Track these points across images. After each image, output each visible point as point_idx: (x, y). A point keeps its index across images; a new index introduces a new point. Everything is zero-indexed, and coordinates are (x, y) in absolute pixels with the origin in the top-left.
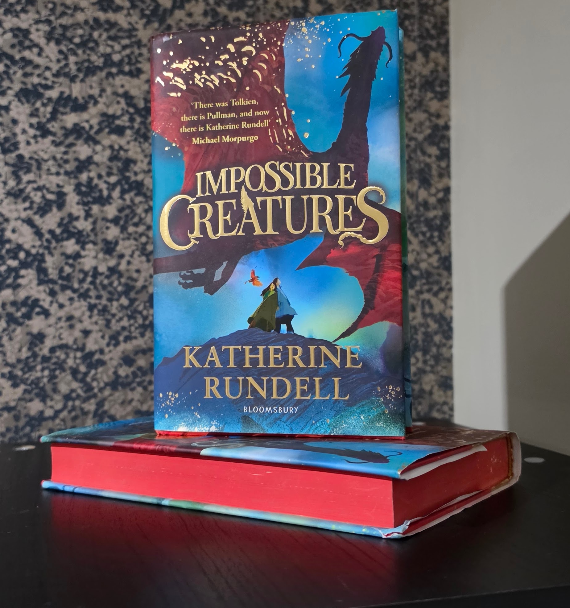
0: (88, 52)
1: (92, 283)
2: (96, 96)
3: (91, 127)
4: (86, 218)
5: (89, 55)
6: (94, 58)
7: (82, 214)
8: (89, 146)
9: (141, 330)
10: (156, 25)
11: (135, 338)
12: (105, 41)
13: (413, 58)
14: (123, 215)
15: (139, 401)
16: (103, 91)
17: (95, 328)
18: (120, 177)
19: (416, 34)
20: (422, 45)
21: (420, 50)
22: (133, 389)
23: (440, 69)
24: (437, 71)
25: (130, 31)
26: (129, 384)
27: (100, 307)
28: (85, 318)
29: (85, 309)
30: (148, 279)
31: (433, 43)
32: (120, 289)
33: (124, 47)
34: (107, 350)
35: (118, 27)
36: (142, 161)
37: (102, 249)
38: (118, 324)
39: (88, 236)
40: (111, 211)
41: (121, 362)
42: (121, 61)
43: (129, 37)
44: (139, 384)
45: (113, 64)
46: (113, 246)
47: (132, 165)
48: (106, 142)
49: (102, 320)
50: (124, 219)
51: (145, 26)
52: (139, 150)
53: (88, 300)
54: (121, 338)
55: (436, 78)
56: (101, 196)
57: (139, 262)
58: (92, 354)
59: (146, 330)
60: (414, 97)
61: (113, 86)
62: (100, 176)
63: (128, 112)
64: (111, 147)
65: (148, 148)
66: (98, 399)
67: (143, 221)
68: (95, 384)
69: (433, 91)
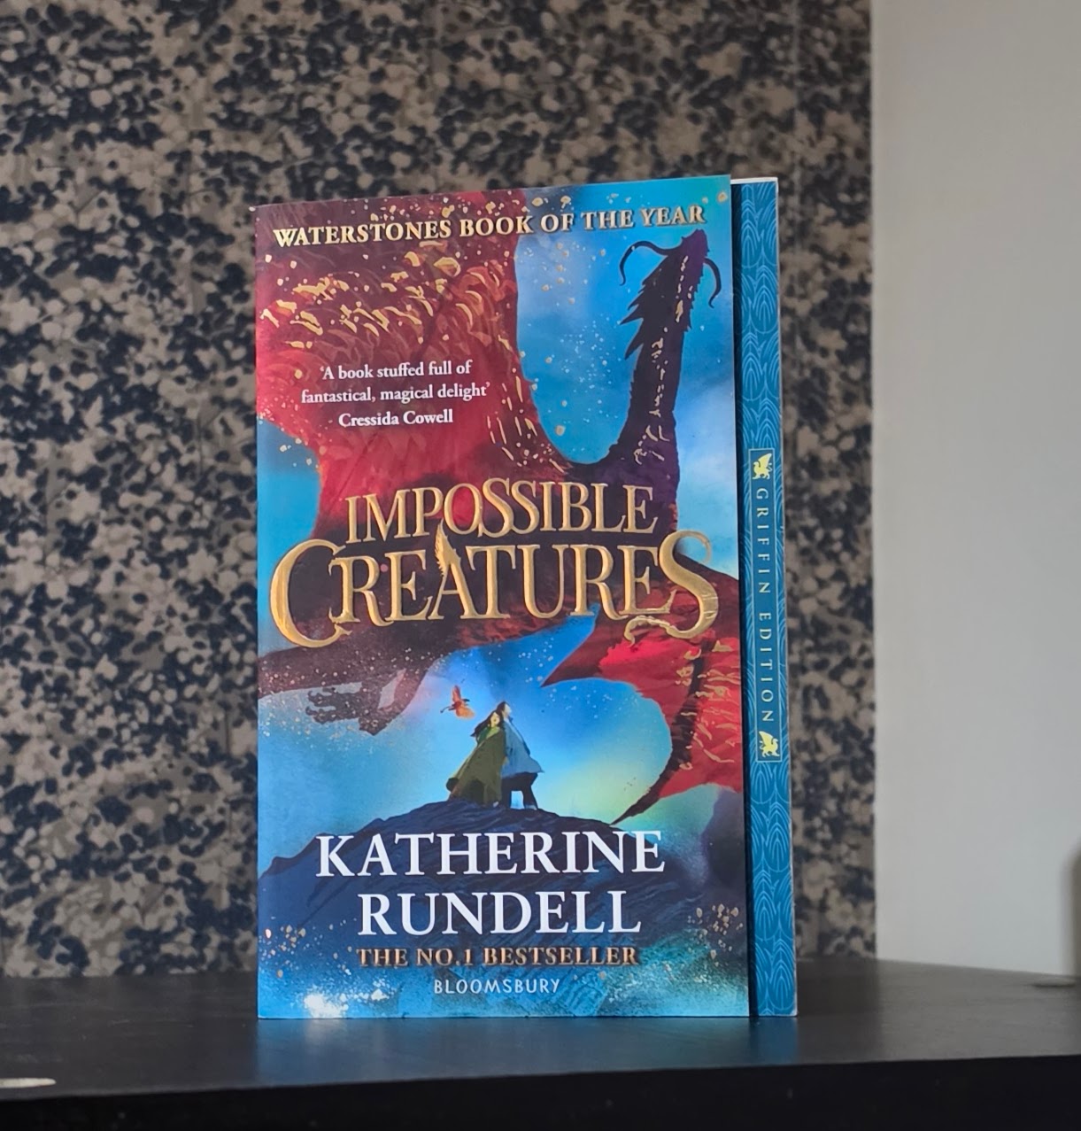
0: (34, 83)
1: (32, 623)
2: (51, 186)
3: (38, 258)
4: (21, 472)
5: (36, 90)
6: (47, 97)
7: (13, 459)
8: (32, 301)
9: (147, 738)
10: (194, 27)
11: (132, 756)
12: (75, 59)
13: (787, 124)
14: (107, 465)
15: (136, 905)
16: (67, 174)
17: (36, 729)
18: (104, 376)
19: (794, 69)
20: (807, 96)
21: (803, 106)
22: (124, 878)
23: (849, 151)
24: (842, 157)
25: (131, 37)
26: (115, 865)
27: (50, 681)
28: (15, 704)
29: (14, 683)
30: (165, 617)
31: (834, 93)
32: (97, 638)
33: (120, 76)
34: (63, 782)
35: (106, 28)
36: (155, 341)
37: (57, 545)
38: (90, 722)
39: (26, 511)
40: (81, 455)
41: (98, 812)
42: (111, 108)
43: (131, 53)
44: (139, 866)
45: (91, 113)
46: (82, 536)
47: (132, 350)
48: (73, 294)
49: (53, 711)
50: (109, 474)
51: (169, 28)
52: (149, 313)
53: (23, 663)
54: (98, 756)
55: (839, 174)
56: (57, 420)
57: (143, 576)
58: (27, 791)
59: (156, 740)
60: (790, 215)
61: (91, 164)
62: (56, 373)
63: (124, 224)
64: (84, 306)
65: (169, 311)
66: (40, 900)
67: (156, 482)
68: (33, 862)
69: (833, 203)
